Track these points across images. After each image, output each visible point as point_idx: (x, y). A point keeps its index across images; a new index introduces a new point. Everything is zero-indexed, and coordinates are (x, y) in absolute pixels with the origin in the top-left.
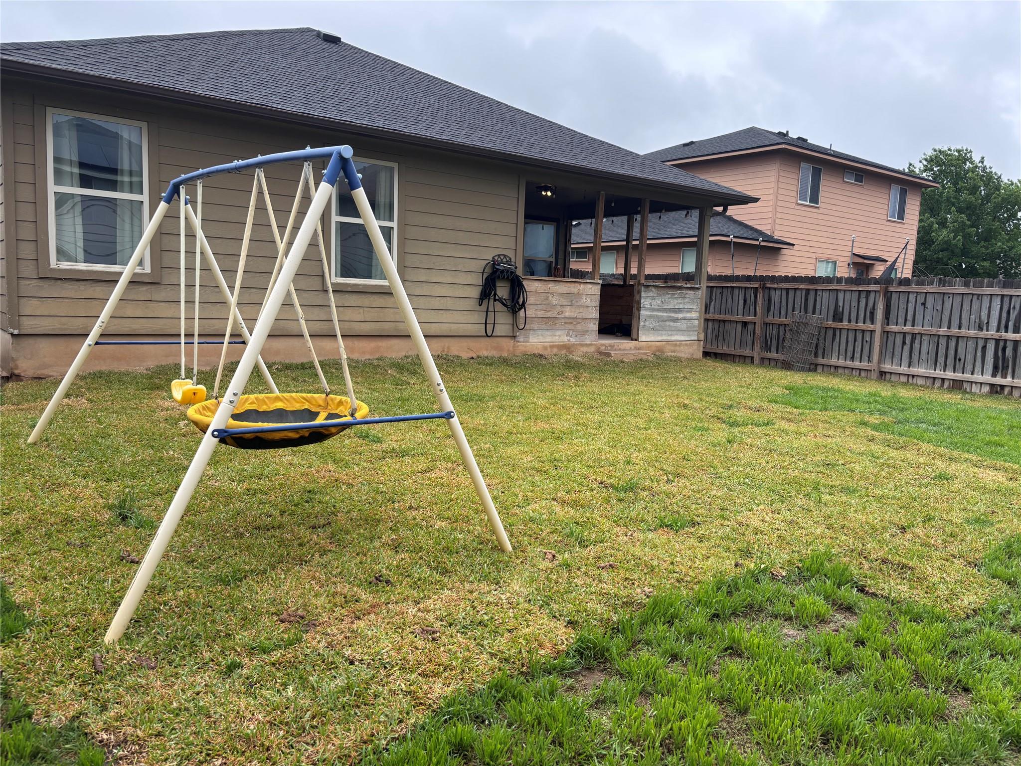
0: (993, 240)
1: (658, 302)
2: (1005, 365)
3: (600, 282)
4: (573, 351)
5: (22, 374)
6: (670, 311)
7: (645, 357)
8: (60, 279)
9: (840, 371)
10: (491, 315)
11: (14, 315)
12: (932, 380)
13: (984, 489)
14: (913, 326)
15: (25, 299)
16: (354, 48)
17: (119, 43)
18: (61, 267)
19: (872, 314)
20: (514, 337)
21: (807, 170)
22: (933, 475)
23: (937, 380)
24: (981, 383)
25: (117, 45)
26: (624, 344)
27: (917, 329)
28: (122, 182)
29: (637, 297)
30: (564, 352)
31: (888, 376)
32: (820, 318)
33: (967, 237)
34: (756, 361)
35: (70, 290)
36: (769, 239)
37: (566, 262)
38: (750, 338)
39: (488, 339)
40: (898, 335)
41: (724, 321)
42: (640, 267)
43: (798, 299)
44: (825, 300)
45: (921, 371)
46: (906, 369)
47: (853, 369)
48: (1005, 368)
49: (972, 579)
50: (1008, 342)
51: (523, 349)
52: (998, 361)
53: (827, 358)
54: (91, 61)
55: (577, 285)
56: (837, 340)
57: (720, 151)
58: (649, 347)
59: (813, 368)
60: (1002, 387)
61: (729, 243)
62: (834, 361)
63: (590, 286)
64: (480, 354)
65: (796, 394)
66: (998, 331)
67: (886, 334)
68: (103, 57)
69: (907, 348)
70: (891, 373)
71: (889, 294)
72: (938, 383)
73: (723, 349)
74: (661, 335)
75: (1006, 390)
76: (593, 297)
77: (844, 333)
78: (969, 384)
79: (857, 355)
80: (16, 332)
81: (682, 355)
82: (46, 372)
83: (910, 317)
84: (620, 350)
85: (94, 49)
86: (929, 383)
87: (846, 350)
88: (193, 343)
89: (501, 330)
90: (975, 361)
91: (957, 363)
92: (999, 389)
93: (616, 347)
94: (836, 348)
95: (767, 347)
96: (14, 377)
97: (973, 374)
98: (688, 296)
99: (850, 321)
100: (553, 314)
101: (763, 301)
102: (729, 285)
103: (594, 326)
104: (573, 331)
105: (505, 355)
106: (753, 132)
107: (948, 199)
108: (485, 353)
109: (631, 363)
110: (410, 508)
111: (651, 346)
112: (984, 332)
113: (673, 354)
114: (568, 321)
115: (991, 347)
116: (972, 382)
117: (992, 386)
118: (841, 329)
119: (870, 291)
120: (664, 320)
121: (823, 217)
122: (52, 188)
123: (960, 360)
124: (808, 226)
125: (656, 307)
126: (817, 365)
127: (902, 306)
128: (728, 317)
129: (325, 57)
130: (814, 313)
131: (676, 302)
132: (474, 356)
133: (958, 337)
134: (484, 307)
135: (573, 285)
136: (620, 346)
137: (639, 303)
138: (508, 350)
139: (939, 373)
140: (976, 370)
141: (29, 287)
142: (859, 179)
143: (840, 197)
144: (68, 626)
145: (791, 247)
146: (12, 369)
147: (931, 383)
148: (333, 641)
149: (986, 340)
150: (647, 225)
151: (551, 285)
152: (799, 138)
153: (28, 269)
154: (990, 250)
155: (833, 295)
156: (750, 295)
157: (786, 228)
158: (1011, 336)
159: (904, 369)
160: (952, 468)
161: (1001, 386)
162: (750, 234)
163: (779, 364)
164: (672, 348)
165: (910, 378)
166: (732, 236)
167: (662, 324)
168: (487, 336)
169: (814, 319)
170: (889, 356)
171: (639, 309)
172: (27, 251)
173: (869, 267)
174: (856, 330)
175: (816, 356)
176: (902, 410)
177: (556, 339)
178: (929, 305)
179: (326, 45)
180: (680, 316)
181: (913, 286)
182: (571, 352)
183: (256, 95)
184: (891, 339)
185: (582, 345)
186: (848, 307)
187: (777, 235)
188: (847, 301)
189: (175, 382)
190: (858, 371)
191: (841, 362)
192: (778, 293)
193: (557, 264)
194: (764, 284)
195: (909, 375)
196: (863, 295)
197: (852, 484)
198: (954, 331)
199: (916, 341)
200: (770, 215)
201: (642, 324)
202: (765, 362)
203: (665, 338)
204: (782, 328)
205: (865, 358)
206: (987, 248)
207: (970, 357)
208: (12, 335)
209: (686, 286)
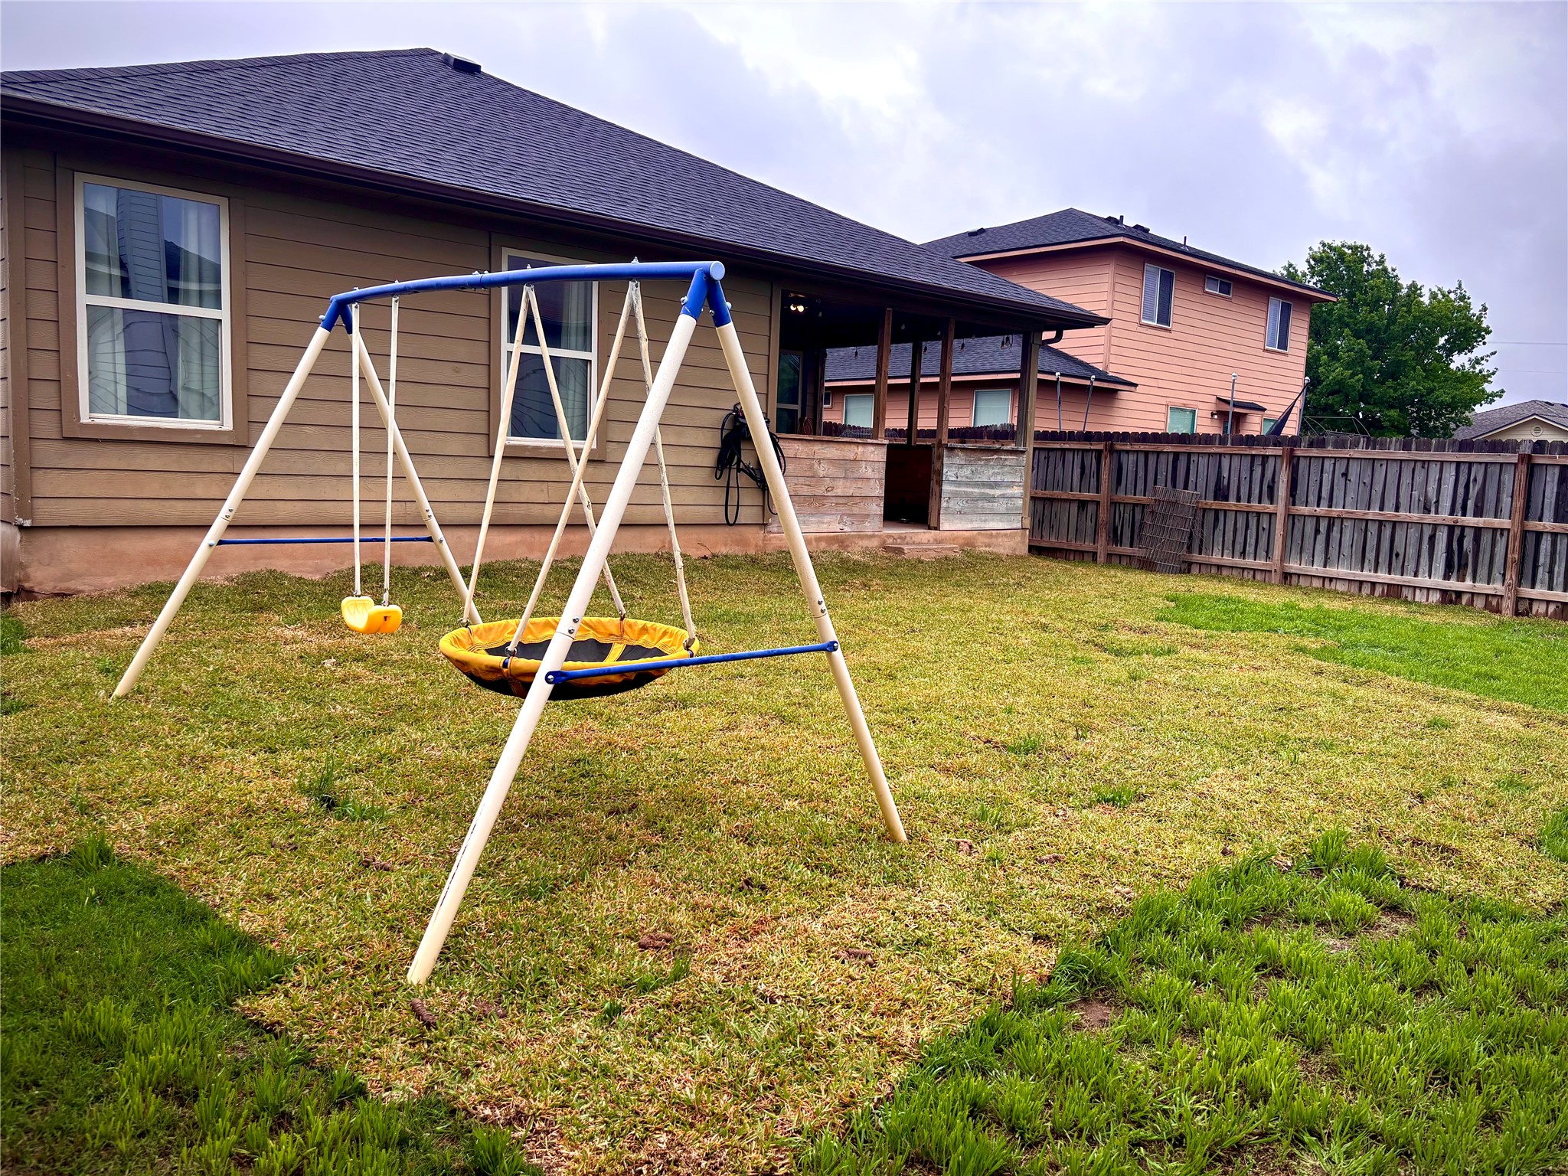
0: (1403, 378)
1: (966, 471)
2: (1463, 562)
3: (886, 442)
4: (848, 546)
5: (36, 589)
6: (984, 485)
7: (951, 554)
8: (97, 440)
9: (1225, 572)
10: (733, 492)
11: (23, 496)
12: (1357, 584)
13: (1497, 740)
14: (1330, 506)
15: (41, 472)
16: (500, 81)
17: (172, 73)
18: (97, 421)
19: (1271, 489)
20: (764, 525)
21: (1153, 275)
22: (1424, 721)
23: (1365, 585)
24: (1428, 589)
25: (169, 76)
26: (921, 535)
27: (1336, 511)
28: (187, 292)
29: (937, 466)
30: (835, 547)
31: (1294, 579)
32: (1197, 494)
33: (1368, 373)
34: (1101, 558)
35: (112, 457)
36: (1102, 376)
37: (817, 413)
38: (1090, 525)
39: (728, 529)
40: (1308, 520)
41: (1052, 500)
42: (942, 418)
43: (1162, 467)
44: (1202, 470)
45: (1342, 571)
46: (1321, 568)
47: (1243, 569)
48: (1462, 567)
49: (1536, 863)
50: (1466, 530)
51: (777, 543)
52: (1452, 557)
53: (1206, 554)
54: (142, 101)
55: (854, 447)
56: (1221, 526)
57: (1027, 244)
58: (954, 540)
59: (1186, 568)
60: (1459, 594)
61: (1053, 384)
62: (1216, 558)
63: (872, 448)
64: (716, 551)
65: (1186, 608)
66: (1452, 513)
67: (1291, 518)
68: (156, 94)
69: (1321, 538)
70: (1299, 575)
71: (1295, 460)
72: (1366, 589)
73: (1052, 541)
74: (971, 521)
75: (1465, 599)
76: (876, 465)
77: (1231, 517)
78: (1411, 590)
79: (1250, 549)
80: (28, 523)
81: (1001, 551)
82: (72, 585)
83: (1325, 494)
84: (914, 543)
85: (141, 82)
86: (1354, 588)
87: (1234, 542)
88: (383, 540)
89: (747, 514)
90: (1419, 556)
91: (1394, 560)
92: (1454, 596)
93: (908, 539)
94: (1219, 539)
95: (1115, 538)
96: (23, 594)
97: (1416, 575)
98: (1007, 463)
99: (1239, 499)
100: (820, 491)
101: (1111, 470)
102: (1058, 446)
103: (877, 509)
104: (849, 515)
105: (752, 552)
106: (1070, 217)
107: (1340, 318)
108: (724, 550)
109: (933, 563)
110: (735, 782)
111: (957, 538)
112: (1432, 515)
113: (987, 549)
114: (841, 501)
115: (1442, 537)
116: (1415, 588)
117: (1444, 592)
118: (1225, 511)
119: (1268, 456)
120: (976, 499)
121: (1173, 343)
122: (83, 299)
123: (1397, 555)
124: (1156, 357)
125: (964, 479)
126: (1190, 564)
127: (1315, 477)
128: (1057, 493)
129: (464, 97)
130: (1186, 487)
131: (991, 471)
132: (708, 554)
133: (1395, 523)
134: (723, 482)
135: (847, 447)
136: (912, 539)
137: (940, 473)
138: (756, 546)
139: (1367, 575)
140: (1421, 570)
141: (47, 453)
142: (1225, 289)
143: (1199, 316)
144: (345, 963)
145: (1133, 389)
146: (19, 581)
147: (1357, 589)
148: (730, 971)
149: (1435, 526)
150: (950, 358)
151: (817, 447)
152: (1137, 227)
153: (45, 425)
154: (1399, 393)
155: (1213, 461)
156: (1091, 461)
157: (1124, 360)
158: (1470, 520)
159: (1317, 569)
160: (1446, 711)
161: (1456, 592)
162: (1075, 370)
163: (1135, 563)
164: (987, 541)
165: (1327, 582)
166: (1058, 374)
167: (975, 505)
168: (728, 524)
169: (1185, 496)
170: (1296, 549)
171: (940, 483)
172: (45, 396)
173: (1239, 419)
174: (1248, 513)
175: (1190, 549)
176: (1340, 629)
177: (824, 527)
178: (1353, 476)
179: (460, 78)
180: (997, 492)
181: (1330, 448)
182: (845, 547)
183: (390, 157)
184: (1298, 525)
185: (861, 537)
186: (1236, 479)
187: (1113, 371)
188: (1234, 470)
189: (347, 602)
190: (1252, 572)
191: (1227, 560)
192: (1132, 457)
193: (803, 414)
194: (1112, 445)
195: (1324, 578)
196: (1258, 461)
197: (1325, 735)
198: (1389, 513)
199: (1335, 528)
200: (1102, 341)
201: (944, 504)
202: (1113, 560)
203: (976, 525)
204: (1138, 510)
205: (1262, 552)
206: (1395, 391)
207: (1412, 551)
208: (21, 528)
209: (1005, 448)
